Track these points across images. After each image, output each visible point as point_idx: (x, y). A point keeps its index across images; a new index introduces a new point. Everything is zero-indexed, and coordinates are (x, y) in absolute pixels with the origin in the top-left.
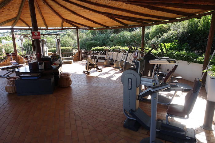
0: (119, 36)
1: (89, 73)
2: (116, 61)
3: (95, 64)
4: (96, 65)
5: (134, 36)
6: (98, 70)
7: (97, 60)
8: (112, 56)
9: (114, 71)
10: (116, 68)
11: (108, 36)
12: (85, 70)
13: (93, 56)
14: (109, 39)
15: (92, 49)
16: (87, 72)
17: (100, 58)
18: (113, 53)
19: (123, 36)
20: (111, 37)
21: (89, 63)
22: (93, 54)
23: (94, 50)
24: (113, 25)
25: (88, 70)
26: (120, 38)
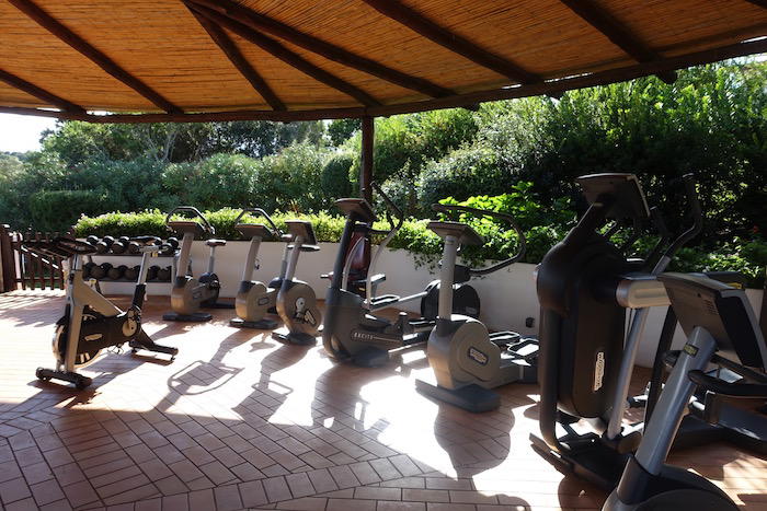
0: (212, 171)
1: (84, 389)
2: (247, 286)
3: (125, 318)
4: (132, 323)
5: (274, 175)
6: (143, 352)
7: (141, 289)
8: (212, 259)
9: (247, 345)
10: (249, 327)
11: (148, 168)
12: (51, 362)
13: (91, 264)
14: (161, 182)
15: (78, 227)
16: (71, 376)
17: (156, 274)
18: (214, 245)
19: (230, 173)
20: (170, 174)
21: (86, 310)
22: (90, 250)
23: (88, 231)
24: (211, 100)
25: (78, 362)
26: (215, 178)
